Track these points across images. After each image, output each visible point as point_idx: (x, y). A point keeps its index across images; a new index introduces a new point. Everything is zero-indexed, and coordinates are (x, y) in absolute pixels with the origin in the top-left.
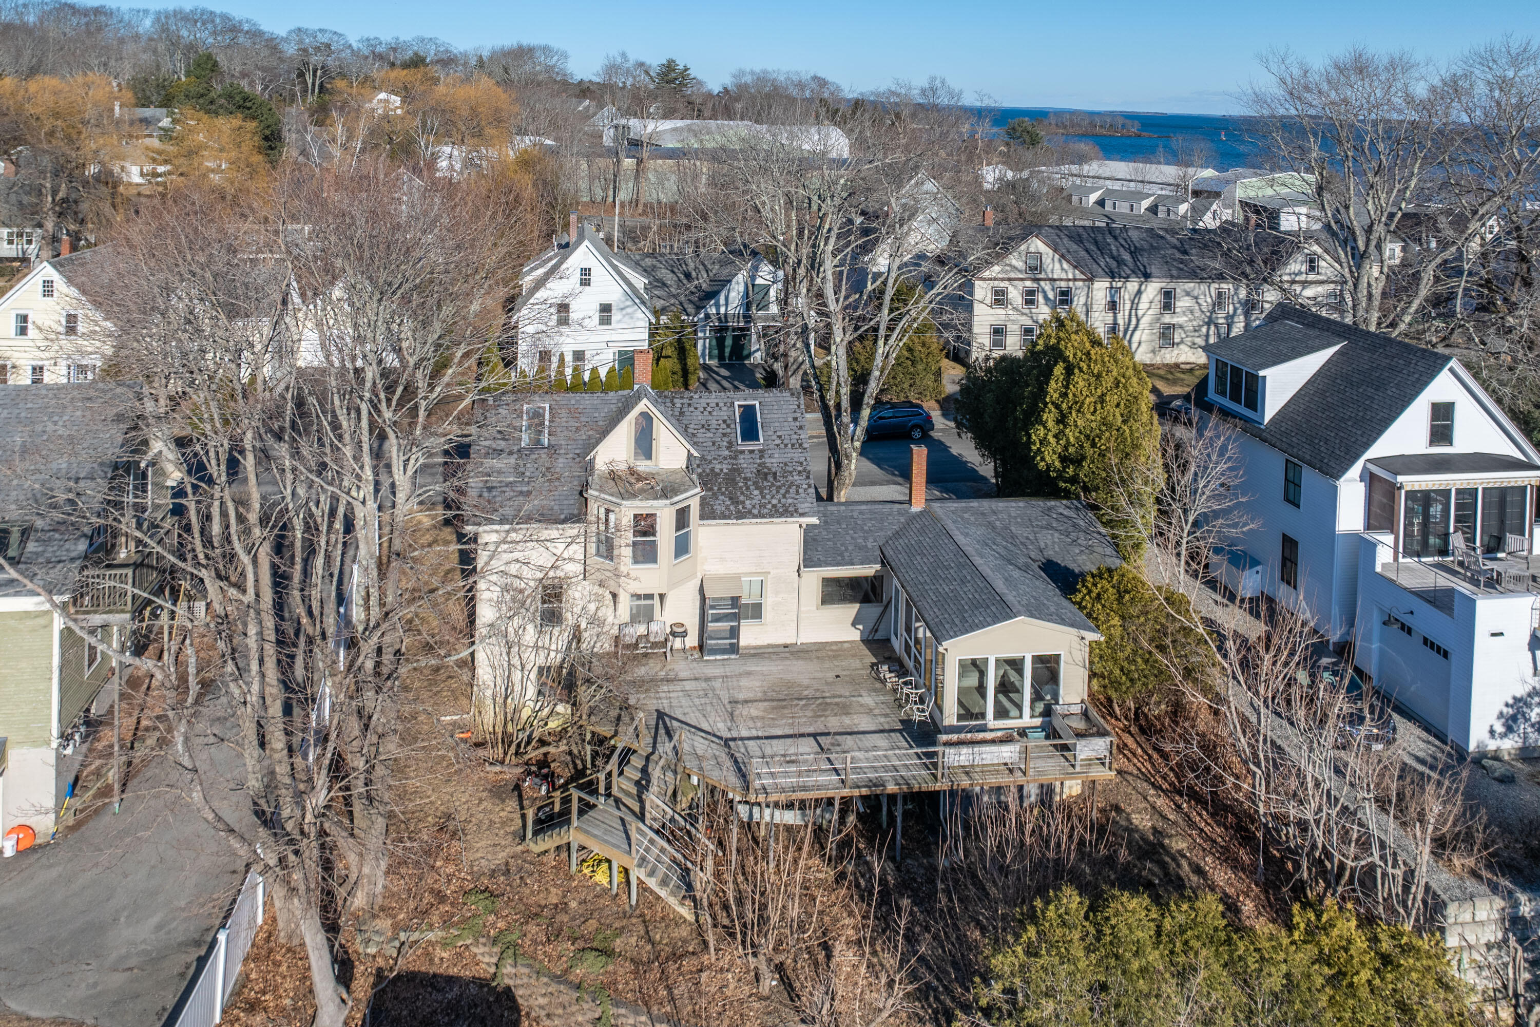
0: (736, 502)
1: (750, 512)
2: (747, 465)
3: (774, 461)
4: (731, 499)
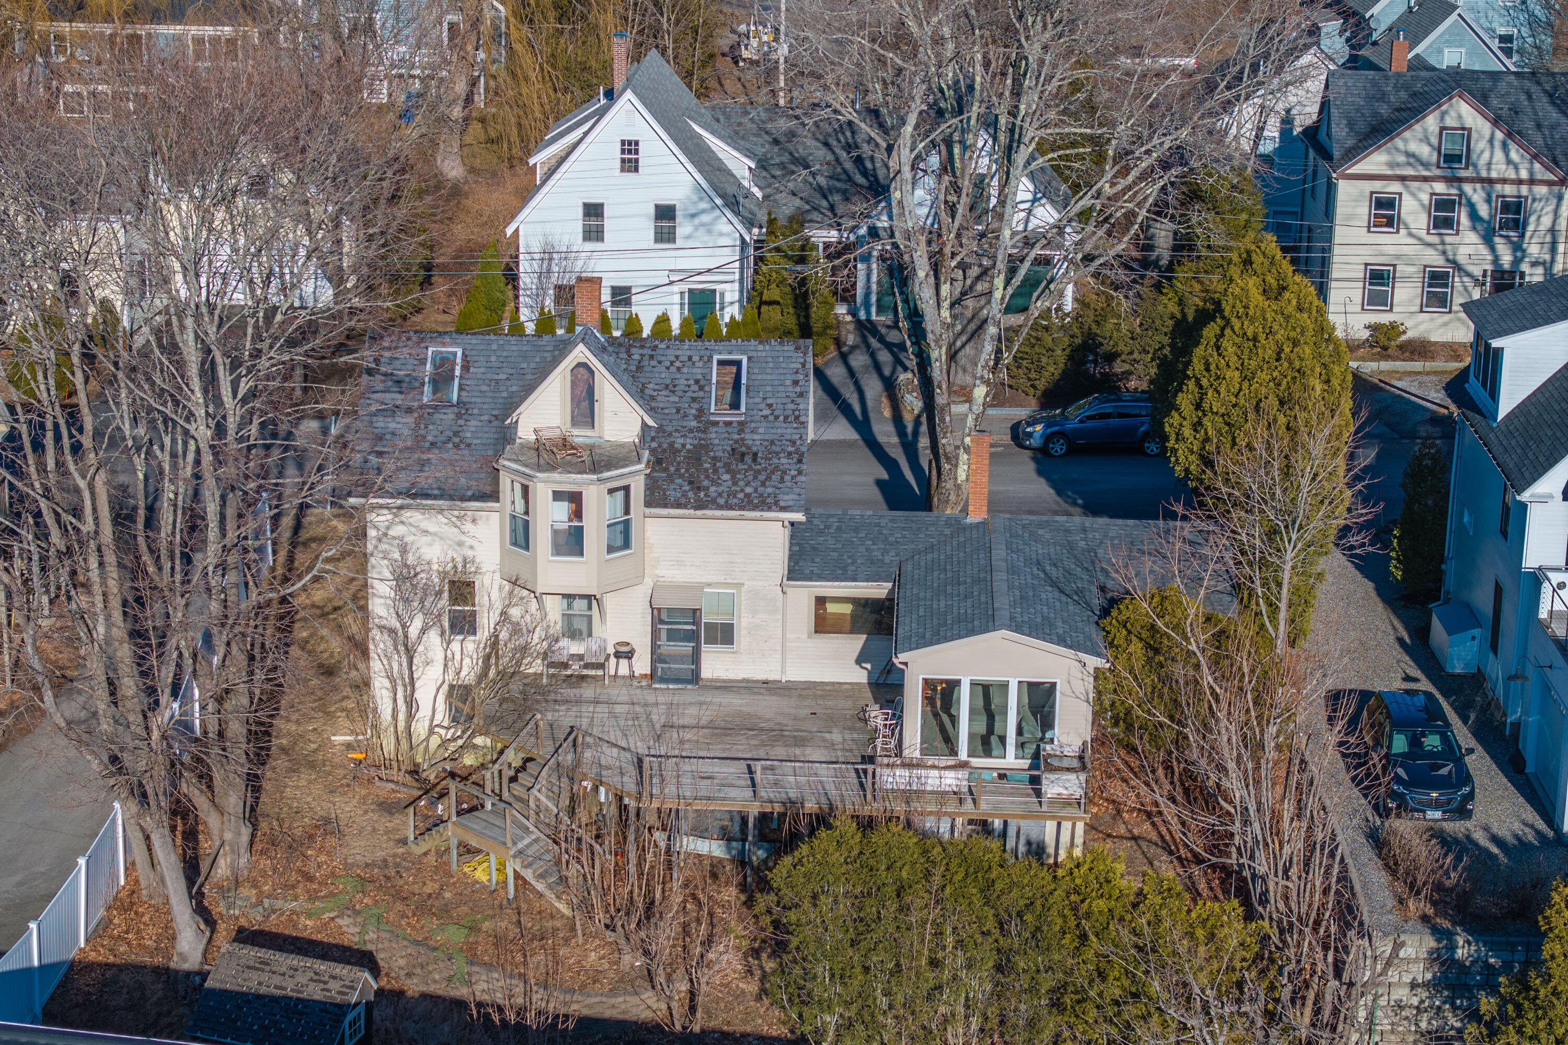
0: (697, 487)
1: (714, 501)
2: (720, 441)
3: (756, 438)
4: (691, 483)
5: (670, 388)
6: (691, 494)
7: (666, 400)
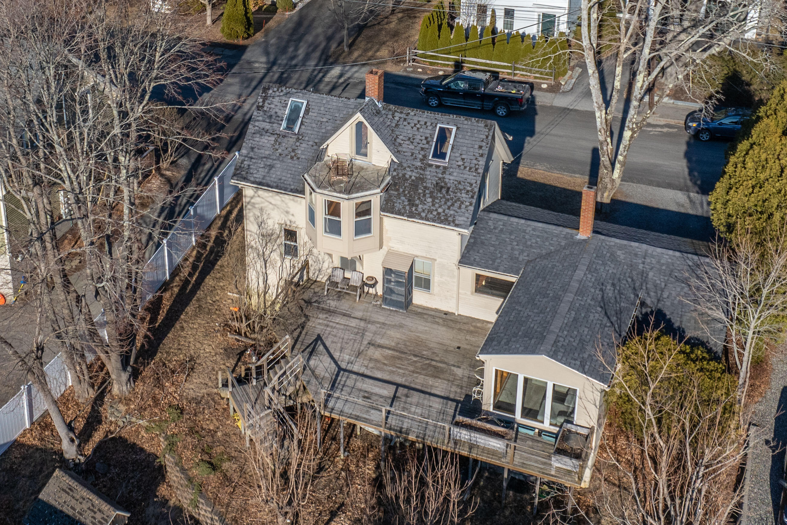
2: (431, 177)
3: (451, 179)
4: (409, 200)
5: (411, 140)
6: (407, 208)
7: (407, 147)
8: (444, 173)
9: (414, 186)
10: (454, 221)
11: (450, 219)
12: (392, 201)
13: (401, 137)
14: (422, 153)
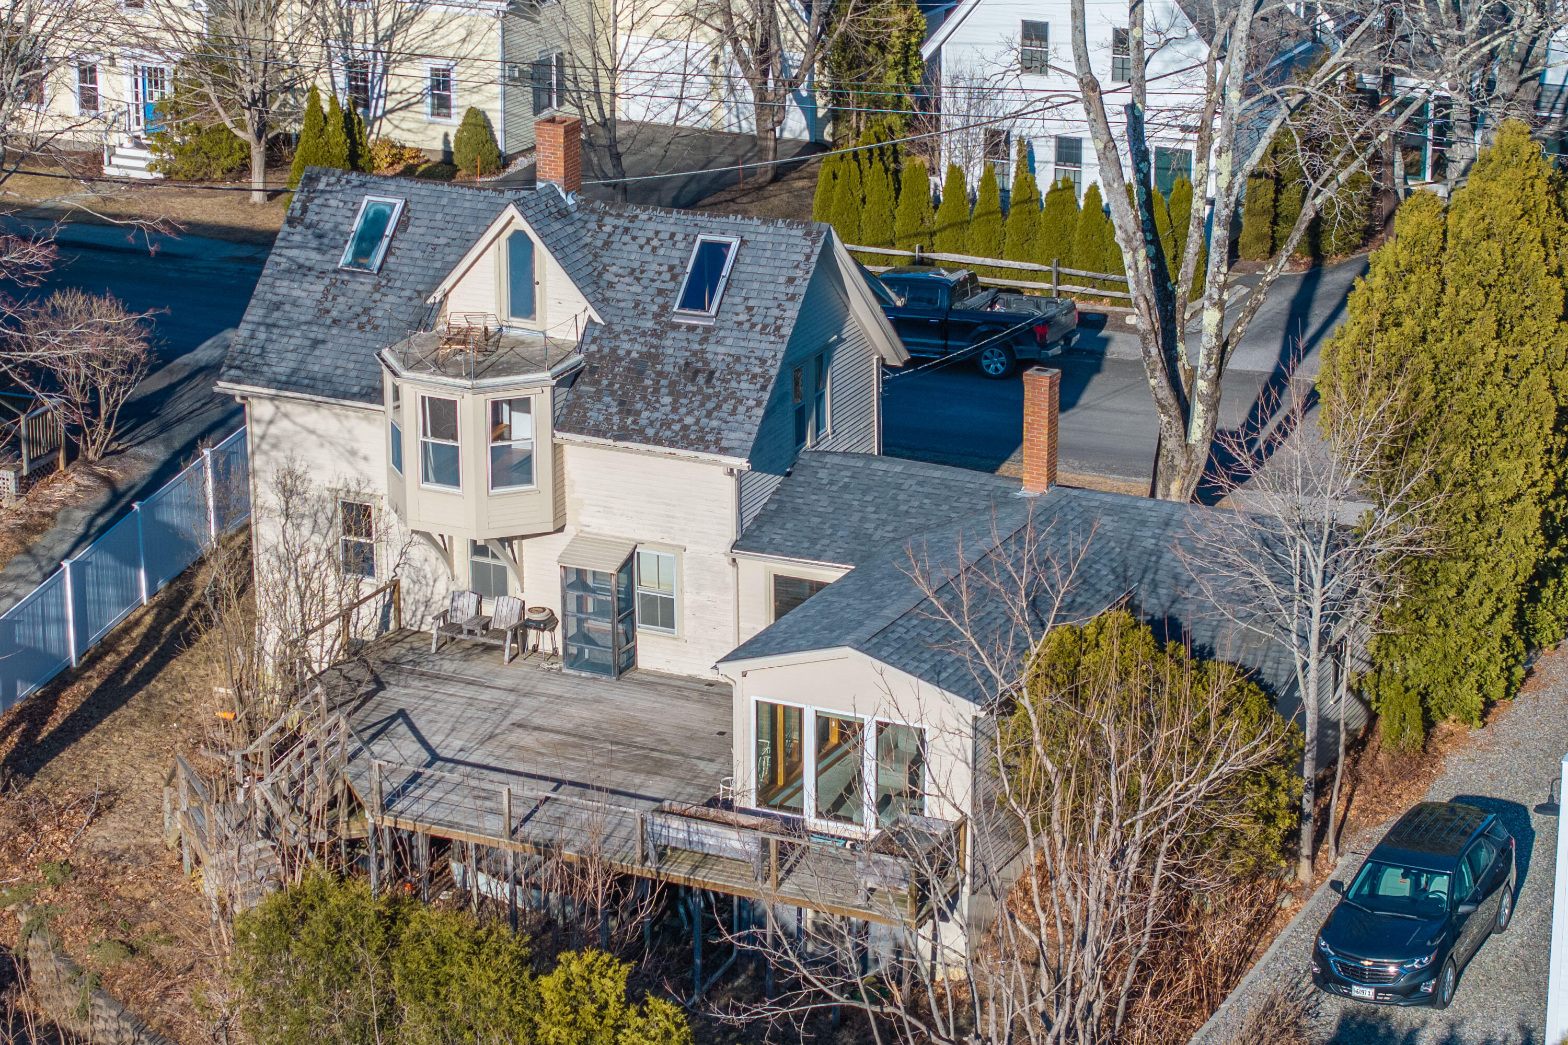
0: (625, 407)
2: (675, 351)
3: (720, 351)
4: (621, 403)
5: (636, 274)
6: (616, 419)
7: (627, 290)
8: (704, 340)
9: (637, 371)
10: (717, 442)
11: (710, 437)
12: (581, 406)
13: (614, 269)
14: (660, 300)
